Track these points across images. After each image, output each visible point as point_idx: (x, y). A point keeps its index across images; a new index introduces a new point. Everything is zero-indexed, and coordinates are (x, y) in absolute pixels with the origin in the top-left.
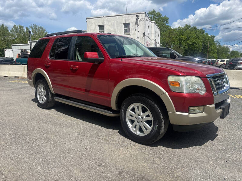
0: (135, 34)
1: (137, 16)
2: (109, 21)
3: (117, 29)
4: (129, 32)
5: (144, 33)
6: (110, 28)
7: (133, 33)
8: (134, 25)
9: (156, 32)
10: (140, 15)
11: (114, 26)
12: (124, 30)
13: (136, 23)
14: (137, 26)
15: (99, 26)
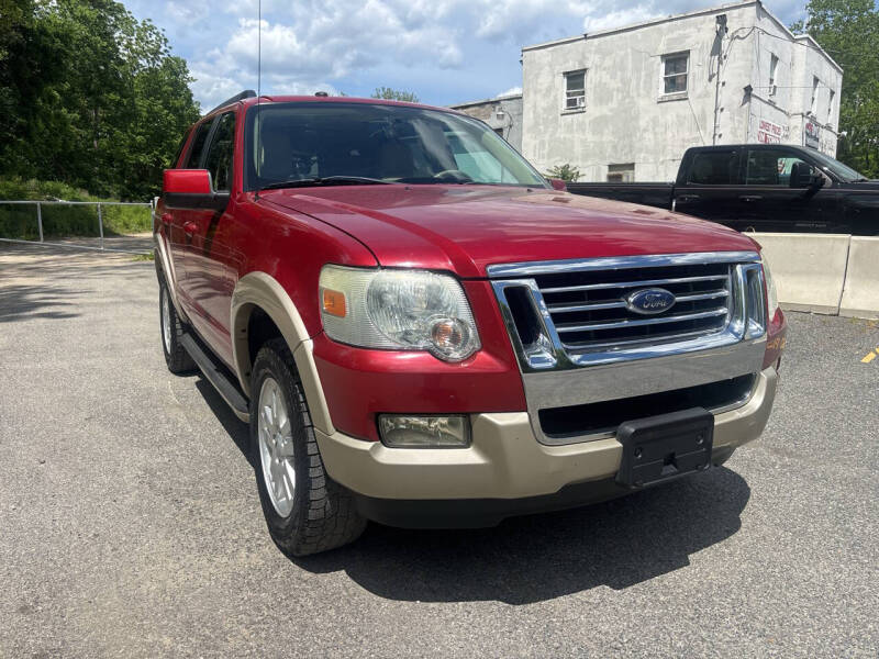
0: (707, 95)
1: (722, 20)
2: (604, 54)
3: (634, 82)
4: (684, 87)
5: (748, 90)
6: (606, 78)
7: (699, 91)
8: (707, 57)
9: (816, 80)
10: (732, 15)
11: (623, 69)
12: (662, 85)
13: (717, 50)
14: (720, 62)
15: (567, 74)
